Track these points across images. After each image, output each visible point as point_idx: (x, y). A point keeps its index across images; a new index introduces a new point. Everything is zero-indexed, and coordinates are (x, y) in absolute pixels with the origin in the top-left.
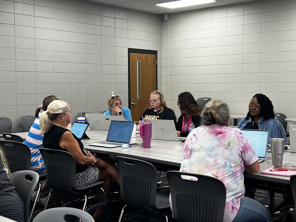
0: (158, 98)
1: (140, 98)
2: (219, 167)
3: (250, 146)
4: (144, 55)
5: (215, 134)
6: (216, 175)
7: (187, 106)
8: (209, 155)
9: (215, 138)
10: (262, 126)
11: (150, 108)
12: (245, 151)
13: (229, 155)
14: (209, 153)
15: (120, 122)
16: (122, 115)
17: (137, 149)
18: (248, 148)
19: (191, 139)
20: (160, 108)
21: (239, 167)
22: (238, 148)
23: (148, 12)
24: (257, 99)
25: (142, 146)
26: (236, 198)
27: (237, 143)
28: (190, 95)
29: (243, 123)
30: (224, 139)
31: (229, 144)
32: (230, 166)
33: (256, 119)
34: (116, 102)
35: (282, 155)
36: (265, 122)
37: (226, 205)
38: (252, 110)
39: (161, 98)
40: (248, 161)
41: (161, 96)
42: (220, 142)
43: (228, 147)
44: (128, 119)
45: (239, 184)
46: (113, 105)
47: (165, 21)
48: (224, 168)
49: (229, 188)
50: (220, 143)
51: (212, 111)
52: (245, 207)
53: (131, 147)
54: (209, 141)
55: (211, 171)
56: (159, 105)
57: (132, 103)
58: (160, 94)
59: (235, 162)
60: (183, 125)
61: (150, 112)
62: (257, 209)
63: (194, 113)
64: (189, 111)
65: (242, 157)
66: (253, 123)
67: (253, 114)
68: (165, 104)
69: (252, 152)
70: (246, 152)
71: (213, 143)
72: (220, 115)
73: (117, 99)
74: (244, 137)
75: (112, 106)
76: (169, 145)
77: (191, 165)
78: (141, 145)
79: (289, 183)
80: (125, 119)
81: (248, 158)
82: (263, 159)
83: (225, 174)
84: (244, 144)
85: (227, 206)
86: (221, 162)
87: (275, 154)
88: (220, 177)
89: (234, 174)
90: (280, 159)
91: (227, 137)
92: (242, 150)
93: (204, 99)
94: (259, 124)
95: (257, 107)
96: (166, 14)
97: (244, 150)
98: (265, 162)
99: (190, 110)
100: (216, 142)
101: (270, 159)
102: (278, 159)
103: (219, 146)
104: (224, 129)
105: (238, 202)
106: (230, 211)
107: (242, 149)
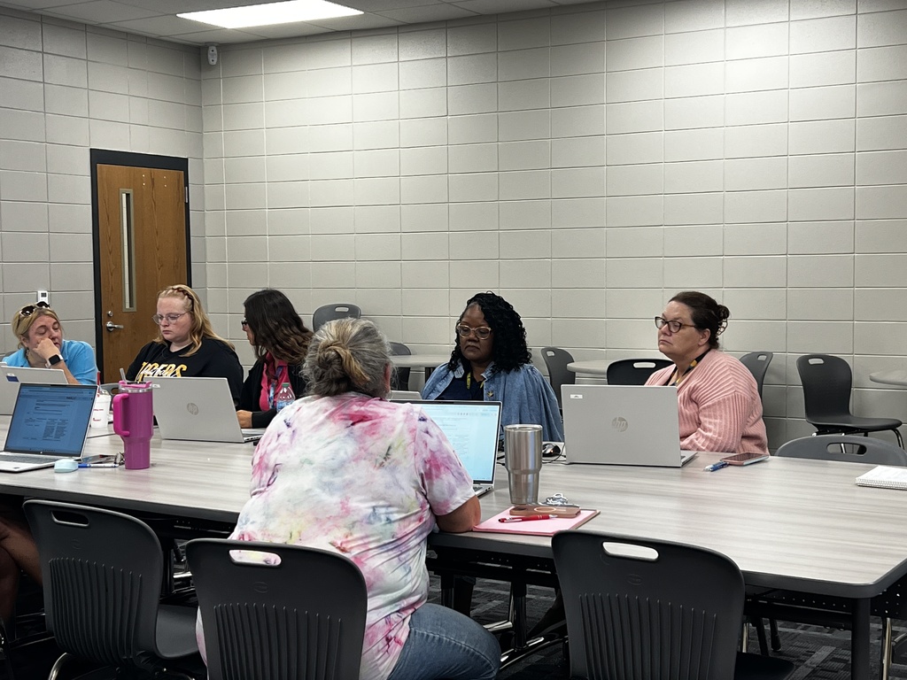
0: (184, 307)
1: (134, 309)
2: (354, 523)
3: (449, 457)
4: (144, 172)
5: (347, 422)
6: (341, 544)
7: (271, 334)
8: (327, 486)
9: (348, 435)
10: (492, 387)
11: (158, 340)
12: (434, 472)
13: (387, 487)
14: (326, 478)
15: (48, 389)
16: (62, 364)
17: (104, 473)
18: (442, 464)
19: (279, 436)
20: (189, 340)
21: (415, 521)
22: (413, 466)
23: (153, 36)
24: (483, 310)
25: (120, 464)
26: (398, 611)
27: (411, 449)
28: (280, 298)
29: (439, 379)
30: (375, 437)
31: (387, 454)
32: (388, 519)
33: (476, 369)
34: (39, 323)
35: (536, 472)
36: (503, 378)
37: (367, 631)
38: (470, 343)
39: (193, 310)
40: (442, 501)
41: (193, 303)
42: (361, 445)
43: (386, 463)
44: (85, 377)
45: (410, 571)
46: (31, 333)
47: (211, 67)
48: (370, 523)
49: (379, 584)
50: (361, 449)
51: (342, 352)
52: (423, 634)
53: (86, 467)
54: (329, 443)
55: (327, 534)
56: (185, 331)
57: (109, 324)
58: (190, 297)
59: (402, 507)
60: (262, 391)
61: (159, 353)
62: (461, 637)
63: (294, 353)
64: (280, 348)
65: (424, 491)
66: (469, 380)
67: (470, 354)
68: (206, 325)
69: (456, 474)
70: (437, 477)
71: (339, 449)
72: (365, 363)
73: (41, 313)
74: (431, 431)
75: (28, 337)
76: (209, 456)
77: (268, 516)
78: (118, 461)
79: (550, 555)
80: (71, 377)
81: (443, 493)
82: (485, 487)
83: (369, 543)
84: (431, 451)
85: (370, 636)
86: (362, 506)
87: (517, 472)
88: (352, 550)
89: (399, 543)
90: (531, 486)
91: (381, 430)
92: (422, 471)
93: (337, 310)
94: (484, 383)
95: (483, 333)
96: (212, 45)
97: (430, 469)
98: (493, 496)
99: (281, 346)
100: (350, 448)
101: (505, 487)
102: (527, 485)
103: (357, 459)
104: (374, 407)
105: (404, 620)
106: (379, 651)
107: (424, 467)
